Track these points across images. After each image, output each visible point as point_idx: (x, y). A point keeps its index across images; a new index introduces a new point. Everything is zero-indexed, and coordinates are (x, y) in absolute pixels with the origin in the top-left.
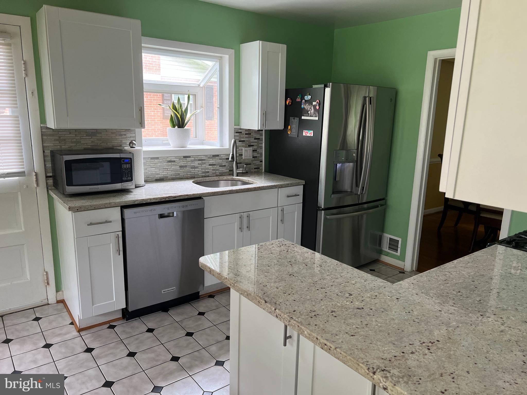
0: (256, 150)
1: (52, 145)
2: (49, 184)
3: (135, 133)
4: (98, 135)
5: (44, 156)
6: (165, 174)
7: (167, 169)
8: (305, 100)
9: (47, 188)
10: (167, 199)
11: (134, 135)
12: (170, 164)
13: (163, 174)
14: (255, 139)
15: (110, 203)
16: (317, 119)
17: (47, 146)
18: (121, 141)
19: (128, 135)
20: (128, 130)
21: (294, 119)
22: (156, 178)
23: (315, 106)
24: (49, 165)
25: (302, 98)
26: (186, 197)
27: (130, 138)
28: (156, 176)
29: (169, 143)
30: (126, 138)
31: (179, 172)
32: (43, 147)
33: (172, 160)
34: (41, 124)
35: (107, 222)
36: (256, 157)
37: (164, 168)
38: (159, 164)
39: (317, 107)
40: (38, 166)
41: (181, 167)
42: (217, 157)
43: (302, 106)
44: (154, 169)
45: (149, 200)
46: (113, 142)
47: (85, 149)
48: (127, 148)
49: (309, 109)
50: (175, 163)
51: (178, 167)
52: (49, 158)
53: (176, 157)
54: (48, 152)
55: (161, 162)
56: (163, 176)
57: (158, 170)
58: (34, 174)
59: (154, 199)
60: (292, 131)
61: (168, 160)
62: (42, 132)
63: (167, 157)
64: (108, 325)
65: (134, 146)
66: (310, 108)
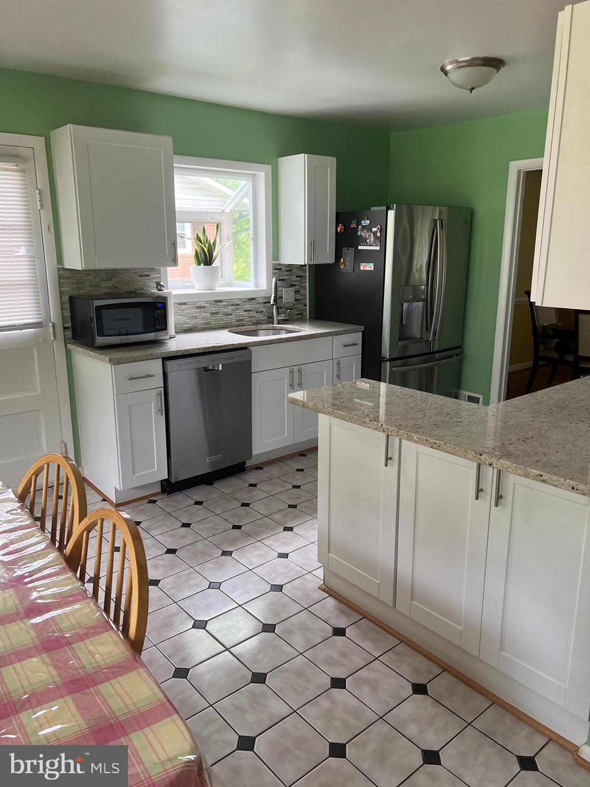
0: (299, 291)
1: (70, 289)
2: (67, 336)
3: (160, 273)
4: (119, 276)
5: (62, 303)
6: (194, 322)
7: (197, 316)
8: (362, 226)
9: (65, 342)
10: (211, 350)
11: (159, 275)
12: (200, 310)
13: (192, 323)
14: (297, 277)
15: (151, 355)
16: (378, 248)
17: (64, 291)
18: (144, 283)
19: (152, 275)
20: (152, 269)
21: (348, 250)
22: (184, 328)
23: (375, 233)
24: (68, 313)
25: (359, 223)
26: (232, 347)
27: (155, 279)
28: (184, 326)
29: (194, 286)
30: (150, 279)
31: (210, 321)
32: (61, 292)
33: (202, 305)
34: (58, 264)
35: (148, 376)
36: (299, 300)
37: (193, 315)
38: (187, 311)
39: (379, 234)
40: (54, 314)
41: (212, 314)
42: (254, 301)
43: (359, 233)
44: (182, 316)
45: (192, 351)
46: (136, 284)
47: (105, 294)
48: (155, 291)
49: (367, 236)
50: (204, 309)
51: (209, 314)
52: (67, 306)
53: (207, 302)
54: (66, 298)
55: (189, 309)
56: (191, 325)
57: (187, 318)
58: (51, 325)
59: (197, 349)
60: (346, 265)
61: (197, 305)
62: (58, 274)
63: (196, 302)
64: (147, 500)
65: (162, 288)
66: (369, 236)
